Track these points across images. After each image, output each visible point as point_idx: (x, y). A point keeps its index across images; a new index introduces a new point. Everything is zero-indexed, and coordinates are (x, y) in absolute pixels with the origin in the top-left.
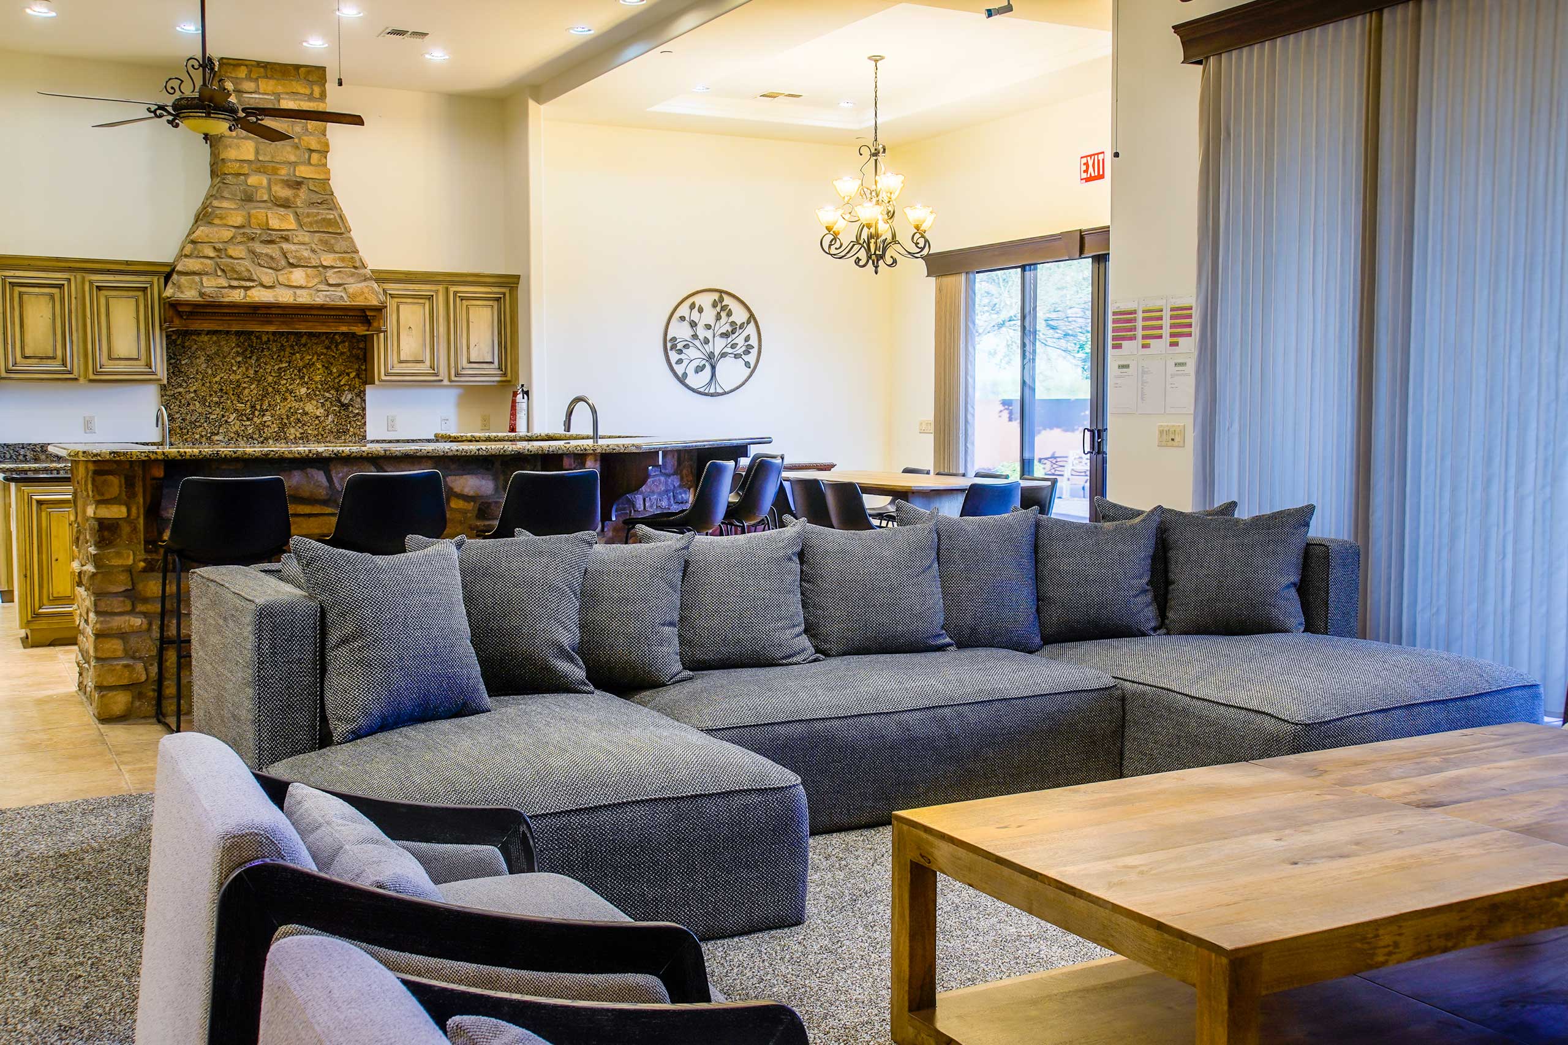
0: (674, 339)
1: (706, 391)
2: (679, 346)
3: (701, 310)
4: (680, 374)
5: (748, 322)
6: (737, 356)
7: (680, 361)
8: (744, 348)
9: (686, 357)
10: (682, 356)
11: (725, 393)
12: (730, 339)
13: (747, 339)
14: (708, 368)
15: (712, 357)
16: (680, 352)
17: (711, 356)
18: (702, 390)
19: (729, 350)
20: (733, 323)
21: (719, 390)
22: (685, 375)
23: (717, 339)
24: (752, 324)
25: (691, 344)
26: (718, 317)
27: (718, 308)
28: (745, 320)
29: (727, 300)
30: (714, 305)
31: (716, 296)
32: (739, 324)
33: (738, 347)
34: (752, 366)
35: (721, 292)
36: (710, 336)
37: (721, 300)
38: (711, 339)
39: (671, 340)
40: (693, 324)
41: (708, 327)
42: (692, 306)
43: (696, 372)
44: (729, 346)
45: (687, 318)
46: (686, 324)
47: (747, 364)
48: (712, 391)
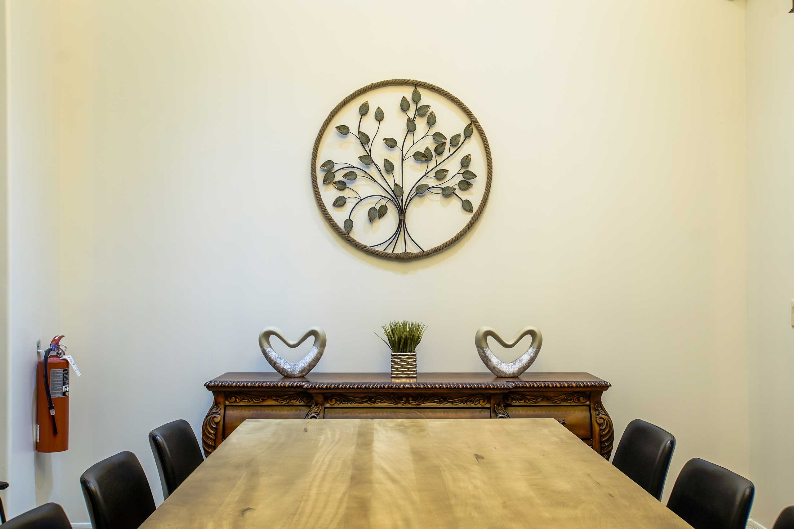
0: (329, 165)
1: (389, 251)
2: (339, 177)
3: (380, 116)
4: (341, 225)
5: (468, 133)
6: (448, 193)
7: (340, 203)
8: (460, 178)
9: (352, 194)
10: (346, 193)
11: (423, 255)
12: (432, 164)
13: (466, 162)
14: (392, 216)
15: (398, 193)
16: (342, 186)
17: (398, 190)
18: (380, 249)
19: (432, 182)
20: (438, 136)
21: (413, 249)
22: (349, 224)
23: (410, 162)
24: (475, 138)
25: (358, 172)
26: (411, 127)
27: (411, 113)
28: (460, 130)
29: (427, 98)
30: (404, 106)
31: (407, 92)
32: (449, 137)
33: (449, 175)
34: (475, 208)
35: (416, 84)
36: (394, 157)
37: (416, 98)
38: (397, 164)
39: (323, 166)
40: (364, 139)
41: (391, 143)
42: (364, 110)
43: (371, 219)
44: (432, 174)
45: (354, 129)
46: (353, 140)
47: (467, 206)
48: (400, 249)
